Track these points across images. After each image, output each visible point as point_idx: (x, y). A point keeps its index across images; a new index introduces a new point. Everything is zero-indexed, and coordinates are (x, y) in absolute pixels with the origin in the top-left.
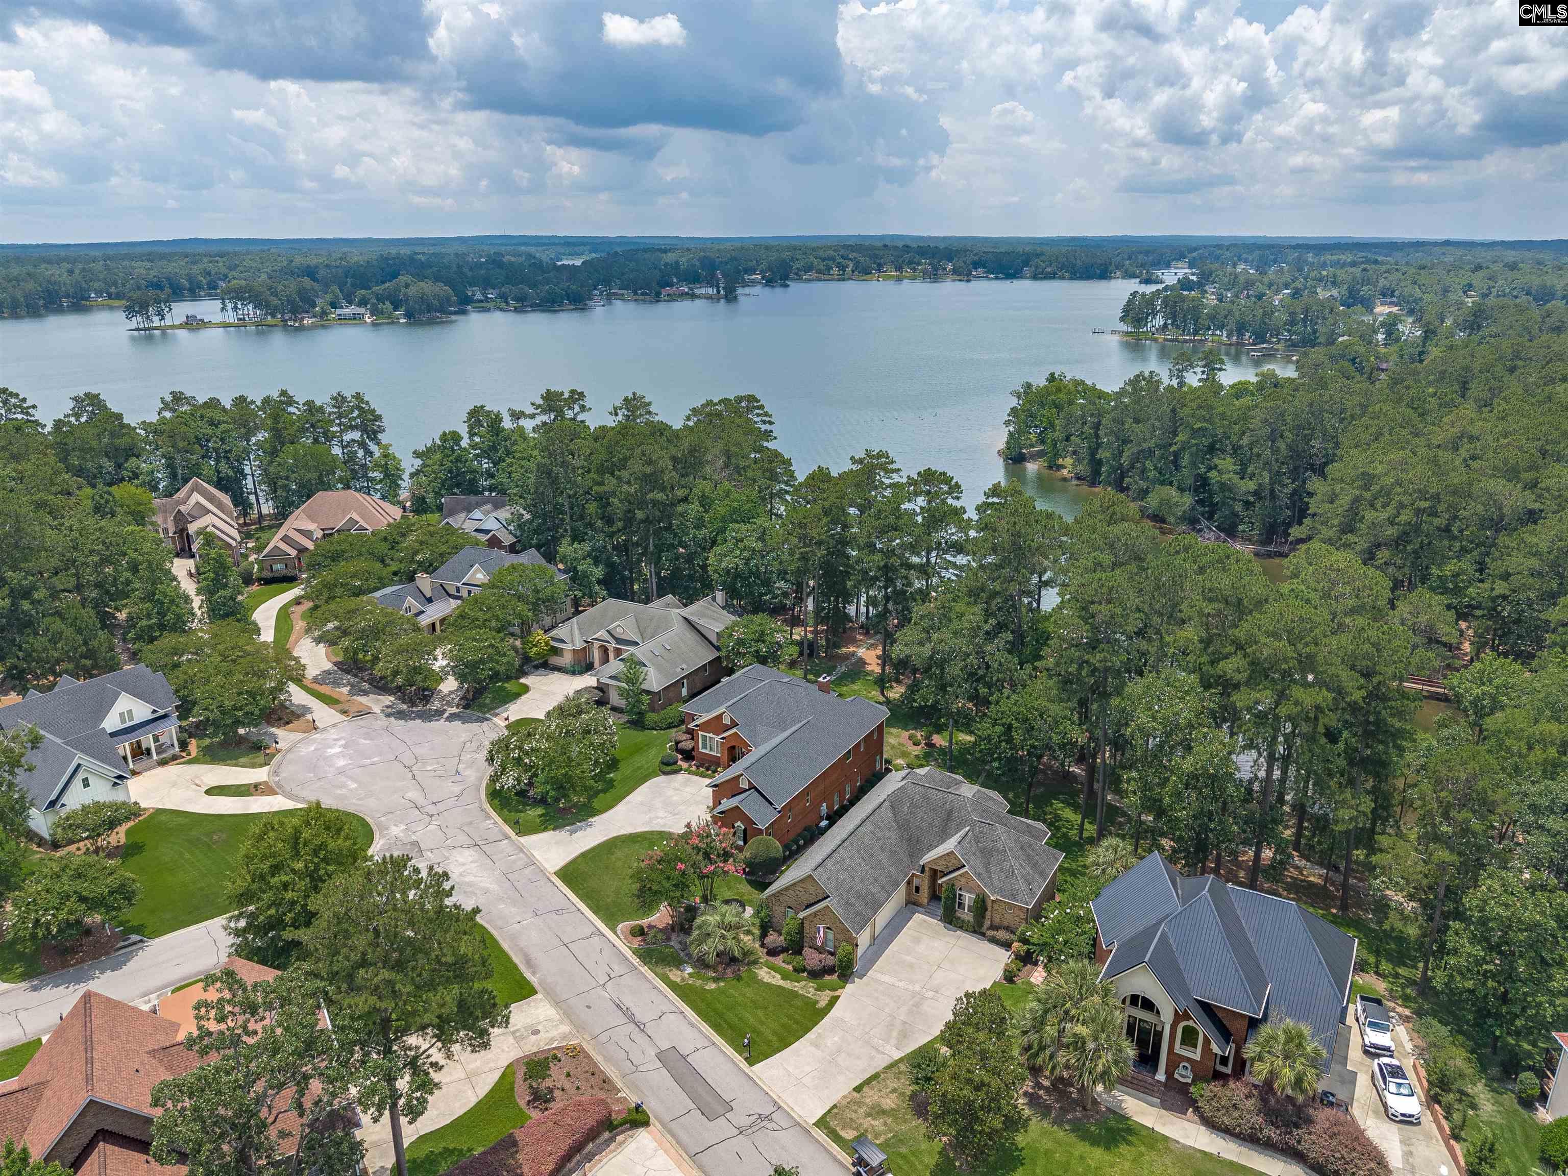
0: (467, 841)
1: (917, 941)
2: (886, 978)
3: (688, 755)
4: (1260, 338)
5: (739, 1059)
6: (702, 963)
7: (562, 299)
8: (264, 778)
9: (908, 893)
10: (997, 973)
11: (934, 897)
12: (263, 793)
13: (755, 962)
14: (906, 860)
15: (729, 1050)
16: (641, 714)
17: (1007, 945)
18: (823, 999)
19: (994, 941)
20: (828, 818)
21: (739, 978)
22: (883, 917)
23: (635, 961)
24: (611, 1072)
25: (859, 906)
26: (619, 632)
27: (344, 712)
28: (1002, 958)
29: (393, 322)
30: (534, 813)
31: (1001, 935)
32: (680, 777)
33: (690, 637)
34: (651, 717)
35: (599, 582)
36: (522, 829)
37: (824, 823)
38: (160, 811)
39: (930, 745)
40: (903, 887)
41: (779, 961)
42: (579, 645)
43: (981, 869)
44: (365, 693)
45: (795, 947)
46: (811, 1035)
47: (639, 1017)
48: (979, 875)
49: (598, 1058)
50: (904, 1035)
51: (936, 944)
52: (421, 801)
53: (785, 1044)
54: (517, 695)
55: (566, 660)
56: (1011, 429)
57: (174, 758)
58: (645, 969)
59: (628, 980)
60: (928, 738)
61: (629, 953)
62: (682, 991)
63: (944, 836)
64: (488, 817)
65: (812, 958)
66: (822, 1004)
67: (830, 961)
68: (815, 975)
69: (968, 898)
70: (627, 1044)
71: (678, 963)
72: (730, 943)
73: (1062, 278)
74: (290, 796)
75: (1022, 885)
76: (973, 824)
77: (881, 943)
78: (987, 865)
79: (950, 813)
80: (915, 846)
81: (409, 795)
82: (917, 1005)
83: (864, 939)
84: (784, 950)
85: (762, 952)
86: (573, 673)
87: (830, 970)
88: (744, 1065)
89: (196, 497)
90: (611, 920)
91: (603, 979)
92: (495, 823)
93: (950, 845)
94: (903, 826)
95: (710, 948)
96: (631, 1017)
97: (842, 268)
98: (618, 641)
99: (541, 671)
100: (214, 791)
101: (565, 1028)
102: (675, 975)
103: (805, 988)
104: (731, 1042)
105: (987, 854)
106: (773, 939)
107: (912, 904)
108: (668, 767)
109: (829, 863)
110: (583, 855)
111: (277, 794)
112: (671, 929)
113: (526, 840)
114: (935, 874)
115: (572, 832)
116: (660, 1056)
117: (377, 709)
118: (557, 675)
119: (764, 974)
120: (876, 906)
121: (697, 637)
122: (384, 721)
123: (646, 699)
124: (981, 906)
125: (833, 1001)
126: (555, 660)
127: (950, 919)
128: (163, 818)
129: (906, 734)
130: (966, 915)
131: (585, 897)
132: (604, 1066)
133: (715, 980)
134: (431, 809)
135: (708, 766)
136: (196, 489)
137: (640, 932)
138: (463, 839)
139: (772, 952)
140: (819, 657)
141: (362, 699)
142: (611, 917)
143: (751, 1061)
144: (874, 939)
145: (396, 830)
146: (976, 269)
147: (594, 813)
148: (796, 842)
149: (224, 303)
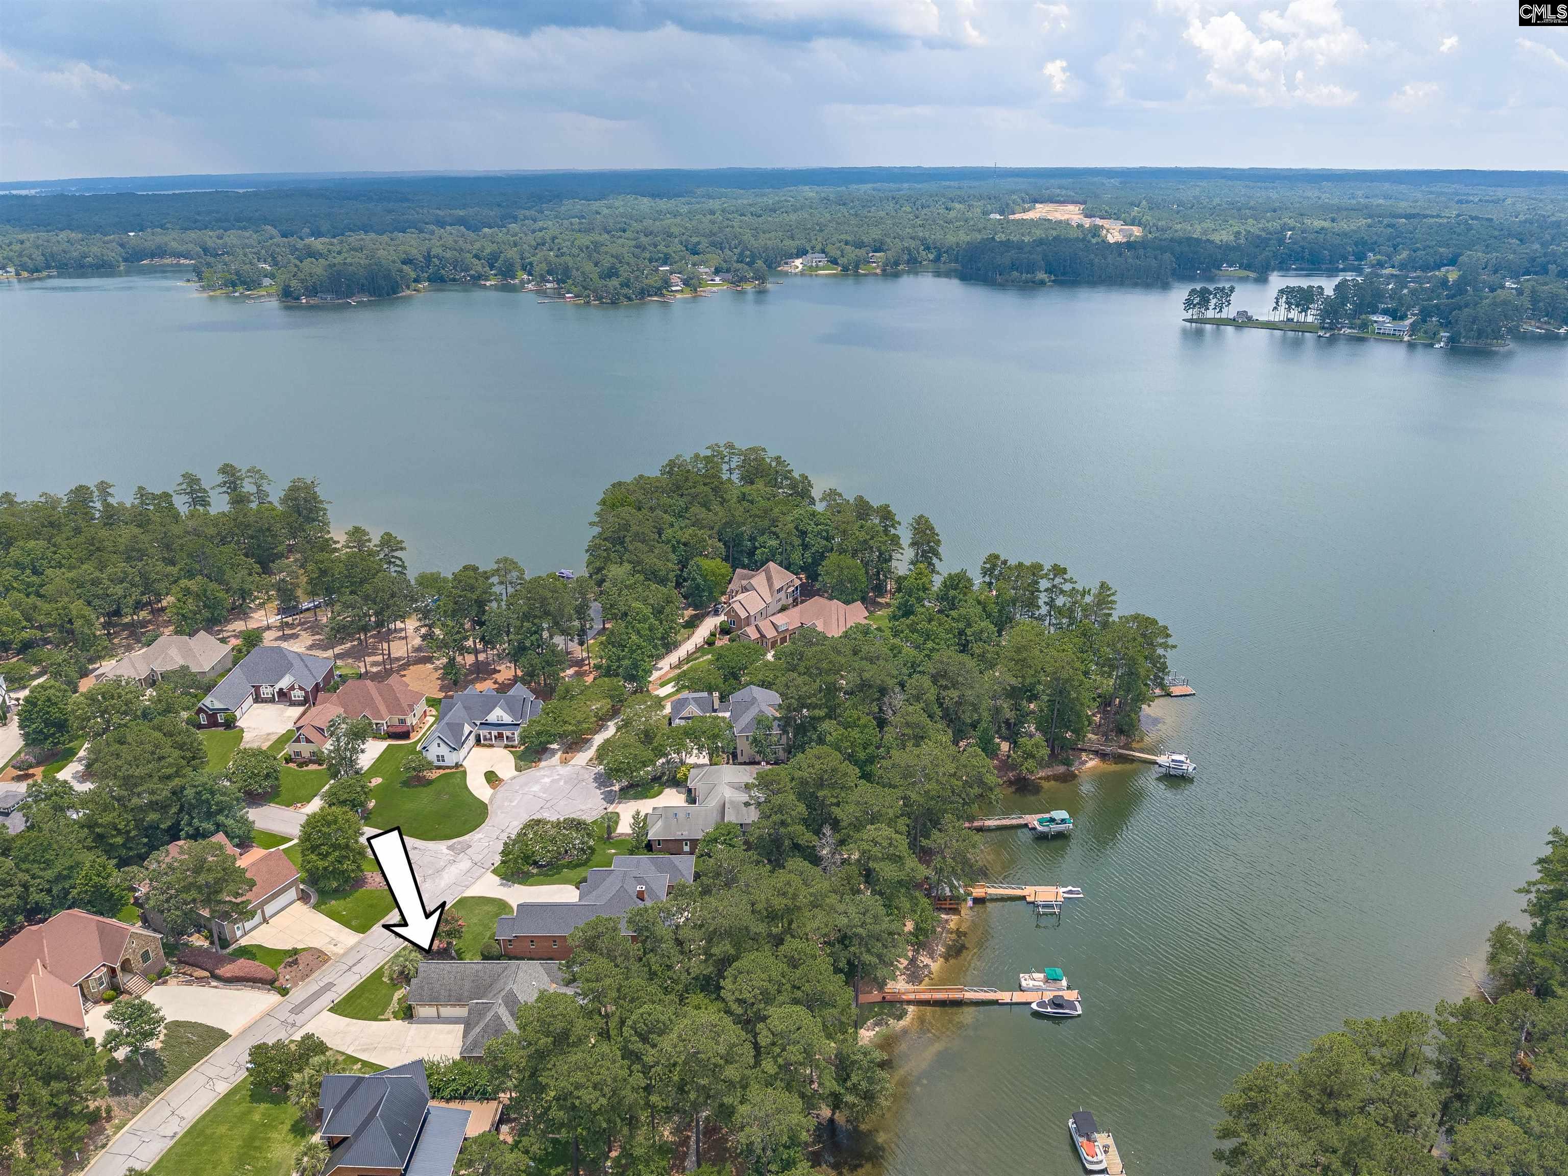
0: (477, 860)
2: (412, 1032)
5: (331, 1006)
8: (506, 778)
12: (492, 786)
18: (386, 1016)
21: (394, 985)
22: (446, 1012)
24: (315, 975)
25: (426, 993)
38: (463, 772)
49: (324, 968)
57: (513, 746)
58: (392, 955)
66: (382, 1017)
70: (334, 972)
83: (427, 1011)
88: (327, 1008)
91: (379, 947)
96: (353, 966)
100: (488, 773)
102: (390, 966)
103: (393, 1007)
110: (480, 897)
113: (488, 876)
116: (329, 983)
119: (401, 992)
122: (588, 776)
125: (386, 1020)
132: (319, 971)
136: (766, 570)
138: (480, 857)
143: (330, 1010)
144: (437, 1017)
149: (1277, 303)
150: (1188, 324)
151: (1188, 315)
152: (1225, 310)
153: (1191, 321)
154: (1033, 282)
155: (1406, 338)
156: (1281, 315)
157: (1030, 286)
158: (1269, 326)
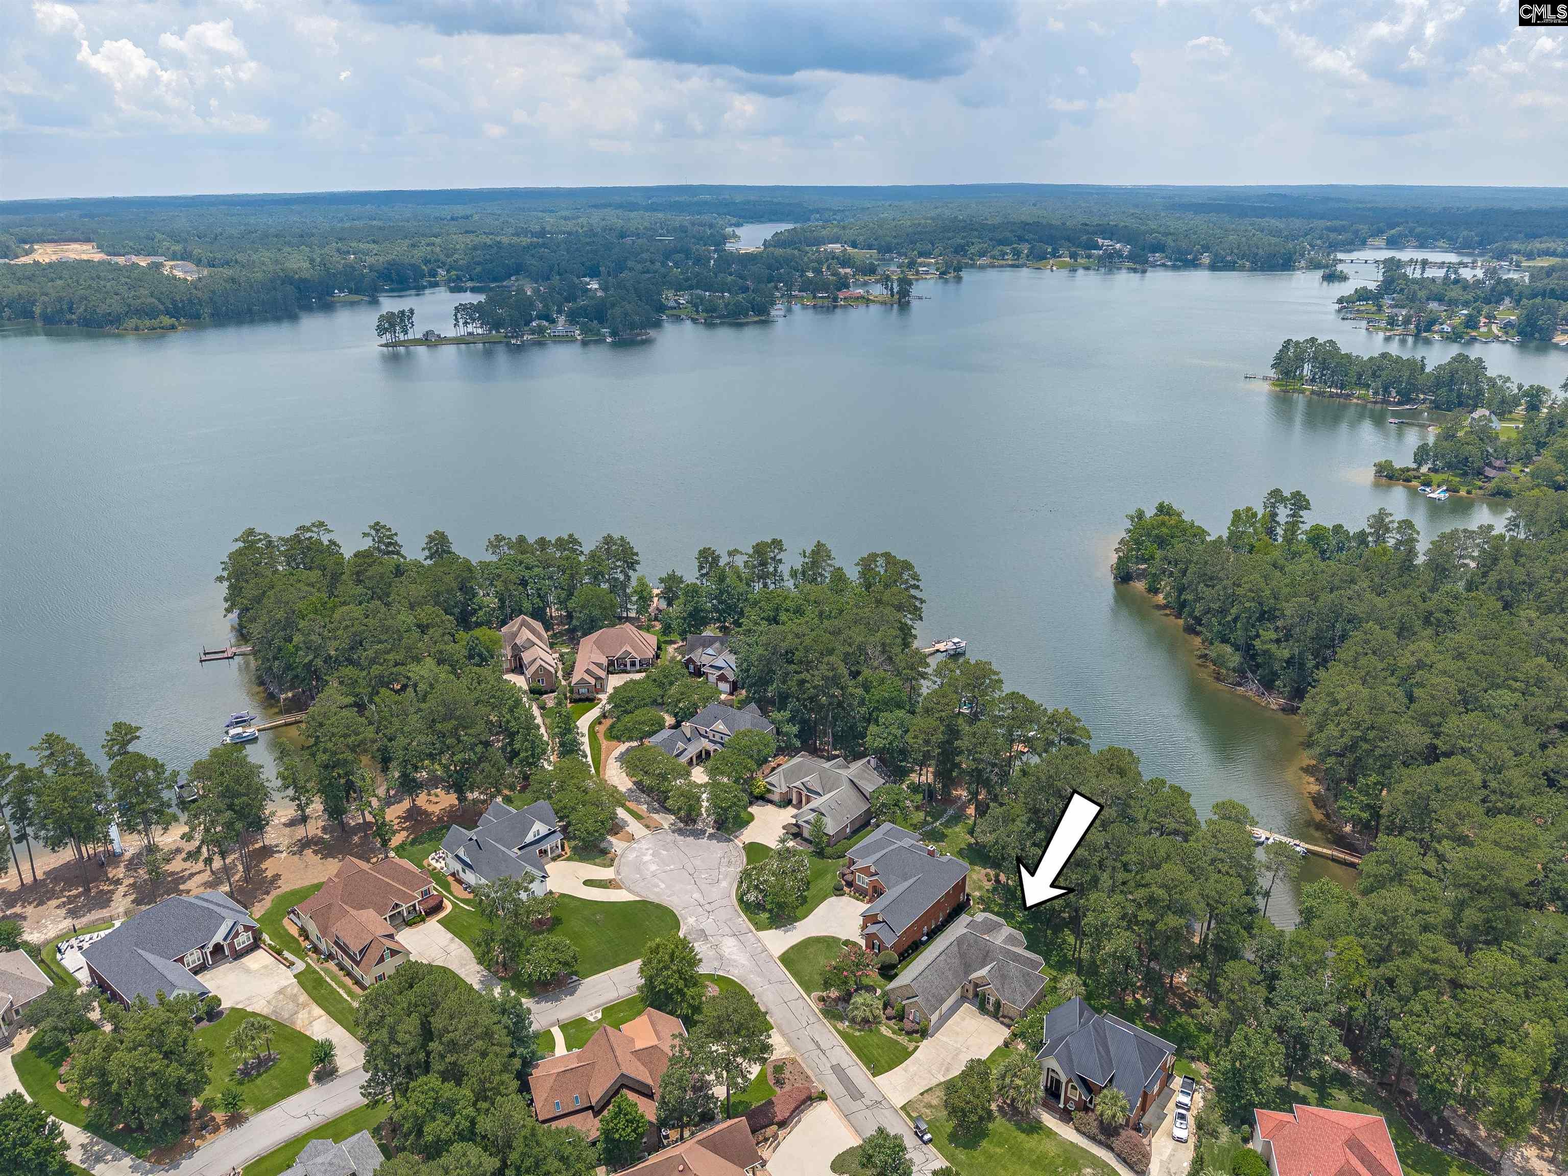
0: (730, 932)
1: (963, 1019)
2: (944, 1039)
3: (850, 884)
4: (1406, 398)
5: (868, 1073)
6: (853, 1021)
7: (748, 310)
8: (612, 876)
9: (962, 992)
10: (1000, 1042)
11: (976, 995)
12: (615, 888)
13: (880, 1023)
14: (962, 975)
15: (864, 1069)
16: (822, 849)
17: (1009, 1026)
18: (911, 1046)
19: (1002, 1023)
20: (927, 935)
21: (871, 1031)
22: (945, 1007)
23: (821, 1016)
24: (810, 1073)
25: (933, 1001)
26: (809, 785)
27: (647, 827)
28: (1006, 1033)
29: (601, 341)
30: (765, 916)
31: (1006, 1021)
32: (845, 899)
33: (853, 793)
34: (829, 851)
35: (795, 736)
36: (759, 927)
37: (925, 938)
38: (563, 896)
39: (998, 881)
40: (959, 990)
41: (891, 1023)
42: (785, 790)
43: (999, 986)
44: (658, 812)
45: (901, 1017)
46: (903, 1065)
47: (822, 1047)
48: (997, 990)
49: (803, 1065)
50: (948, 1070)
51: (973, 1021)
52: (702, 901)
53: (891, 1068)
54: (748, 823)
55: (776, 797)
56: (1121, 554)
57: (559, 856)
58: (825, 1021)
59: (817, 1026)
60: (997, 876)
61: (817, 1011)
62: (844, 1035)
63: (983, 966)
64: (740, 916)
65: (908, 1025)
66: (910, 1049)
67: (917, 1027)
68: (908, 1033)
69: (992, 1000)
70: (817, 1060)
71: (841, 1019)
72: (868, 1014)
73: (1242, 269)
74: (630, 891)
75: (1018, 997)
76: (999, 960)
77: (944, 1019)
78: (1003, 985)
79: (988, 952)
80: (968, 968)
81: (694, 896)
82: (957, 1055)
83: (934, 1018)
84: (895, 1018)
85: (883, 1017)
86: (780, 807)
87: (917, 1032)
88: (871, 1077)
89: (526, 634)
90: (808, 991)
91: (805, 1024)
92: (743, 921)
93: (983, 972)
94: (962, 955)
95: (859, 1014)
96: (819, 1047)
97: (1017, 254)
98: (809, 790)
99: (760, 802)
100: (588, 883)
101: (787, 1049)
102: (840, 1026)
103: (903, 1039)
104: (865, 1064)
105: (1003, 977)
106: (889, 1011)
107: (963, 998)
108: (838, 891)
109: (920, 978)
110: (792, 948)
111: (621, 888)
112: (838, 999)
113: (763, 934)
114: (977, 985)
115: (786, 932)
116: (832, 1067)
117: (666, 826)
118: (770, 807)
119: (884, 1030)
120: (942, 1001)
121: (859, 794)
122: (672, 837)
123: (825, 839)
124: (998, 1005)
125: (917, 1048)
126: (769, 796)
127: (983, 1009)
128: (566, 900)
129: (983, 871)
130: (990, 1007)
131: (795, 974)
132: (806, 1069)
133: (860, 1030)
134: (707, 907)
135: (861, 894)
136: (524, 624)
137: (822, 999)
138: (727, 929)
139: (888, 1018)
140: (937, 801)
141: (656, 816)
142: (808, 987)
143: (874, 1075)
144: (941, 1017)
145: (691, 920)
146: (1154, 252)
147: (797, 919)
148: (906, 951)
149: (456, 319)
150: (385, 349)
151: (384, 341)
152: (410, 331)
153: (386, 345)
154: (162, 328)
155: (609, 340)
156: (462, 331)
157: (159, 333)
158: (457, 341)
